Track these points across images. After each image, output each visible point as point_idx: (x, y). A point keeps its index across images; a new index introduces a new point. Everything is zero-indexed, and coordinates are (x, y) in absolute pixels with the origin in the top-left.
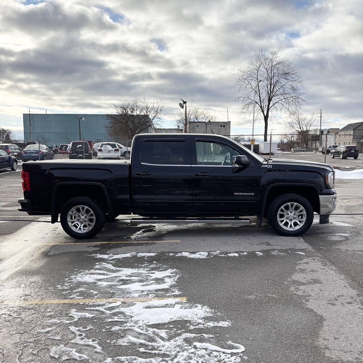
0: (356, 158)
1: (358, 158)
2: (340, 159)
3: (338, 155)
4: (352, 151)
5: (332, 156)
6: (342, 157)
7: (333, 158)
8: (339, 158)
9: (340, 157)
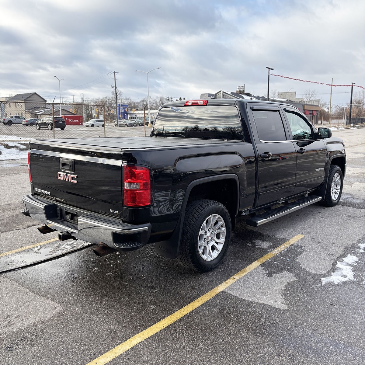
0: (63, 129)
1: (65, 129)
2: (49, 130)
3: (45, 126)
4: (60, 122)
5: (38, 127)
6: (50, 128)
7: (39, 129)
8: (46, 129)
9: (48, 128)
